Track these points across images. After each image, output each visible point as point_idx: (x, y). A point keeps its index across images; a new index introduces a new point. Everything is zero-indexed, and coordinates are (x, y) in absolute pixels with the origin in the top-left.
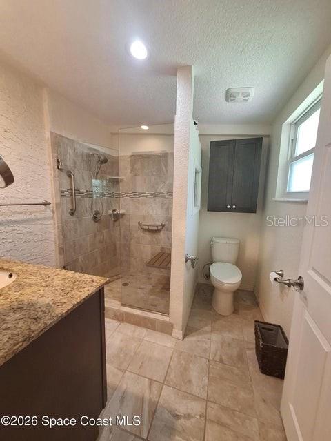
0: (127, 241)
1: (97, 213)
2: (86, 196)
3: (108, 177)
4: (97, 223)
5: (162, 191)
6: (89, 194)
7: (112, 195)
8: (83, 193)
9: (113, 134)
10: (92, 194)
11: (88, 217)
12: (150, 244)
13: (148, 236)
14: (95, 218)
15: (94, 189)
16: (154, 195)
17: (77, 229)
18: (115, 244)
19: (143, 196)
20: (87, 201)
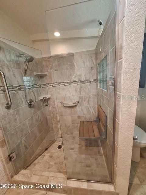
0: (54, 115)
1: (31, 101)
2: (20, 90)
3: (35, 73)
4: (32, 109)
5: (75, 80)
6: (21, 88)
7: (39, 86)
8: (16, 87)
9: (34, 41)
10: (24, 88)
11: (24, 106)
12: (70, 115)
13: (68, 110)
14: (30, 106)
15: (26, 83)
16: (70, 83)
17: (16, 119)
18: (46, 118)
19: (62, 84)
20: (21, 94)
